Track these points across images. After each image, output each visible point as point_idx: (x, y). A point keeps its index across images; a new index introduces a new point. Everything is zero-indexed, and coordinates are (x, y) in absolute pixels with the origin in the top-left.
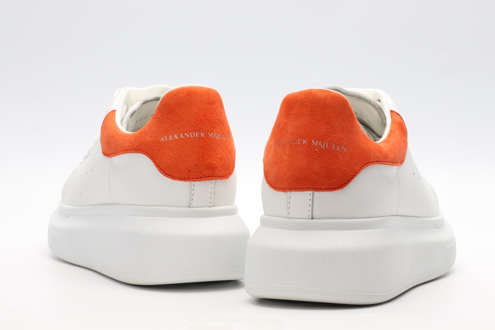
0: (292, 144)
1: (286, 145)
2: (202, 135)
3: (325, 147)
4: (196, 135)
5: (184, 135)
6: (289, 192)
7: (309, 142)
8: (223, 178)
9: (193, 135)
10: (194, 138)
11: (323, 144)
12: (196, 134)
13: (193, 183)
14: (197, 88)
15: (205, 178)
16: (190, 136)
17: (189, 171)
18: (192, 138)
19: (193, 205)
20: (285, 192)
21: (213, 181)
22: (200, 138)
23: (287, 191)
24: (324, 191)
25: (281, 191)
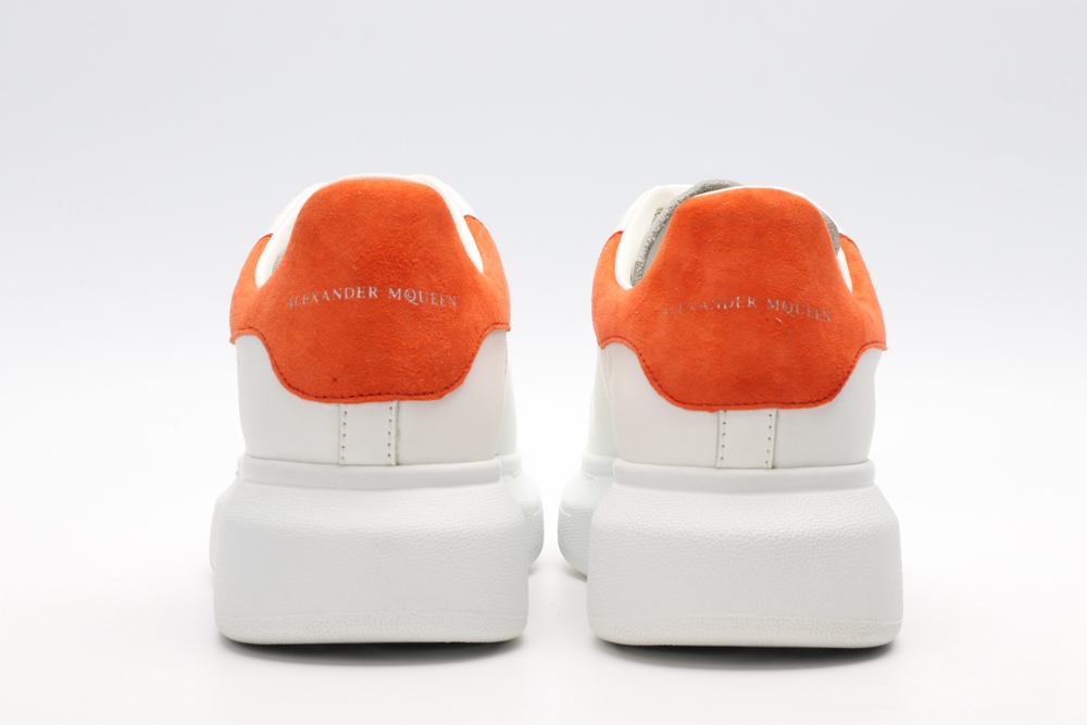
0: (722, 306)
1: (703, 310)
2: (372, 293)
3: (794, 313)
4: (356, 295)
5: (330, 294)
6: (721, 412)
7: (762, 303)
8: (424, 397)
9: (350, 293)
10: (353, 302)
11: (789, 306)
12: (356, 290)
13: (344, 407)
14: (375, 182)
15: (370, 398)
16: (343, 296)
17: (335, 380)
18: (348, 301)
19: (347, 461)
20: (712, 411)
21: (394, 404)
22: (367, 301)
23: (718, 410)
24: (800, 407)
25: (703, 410)
